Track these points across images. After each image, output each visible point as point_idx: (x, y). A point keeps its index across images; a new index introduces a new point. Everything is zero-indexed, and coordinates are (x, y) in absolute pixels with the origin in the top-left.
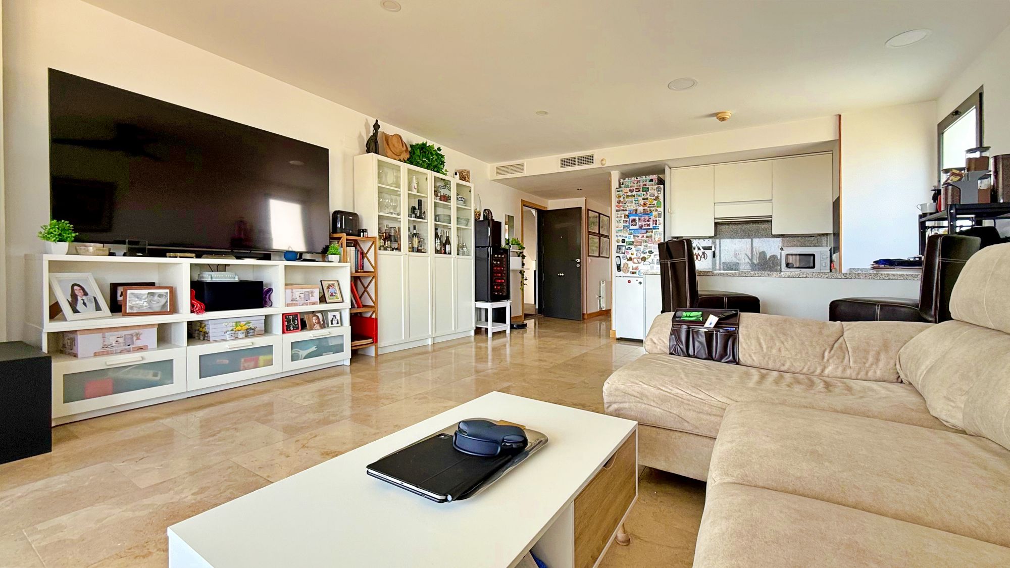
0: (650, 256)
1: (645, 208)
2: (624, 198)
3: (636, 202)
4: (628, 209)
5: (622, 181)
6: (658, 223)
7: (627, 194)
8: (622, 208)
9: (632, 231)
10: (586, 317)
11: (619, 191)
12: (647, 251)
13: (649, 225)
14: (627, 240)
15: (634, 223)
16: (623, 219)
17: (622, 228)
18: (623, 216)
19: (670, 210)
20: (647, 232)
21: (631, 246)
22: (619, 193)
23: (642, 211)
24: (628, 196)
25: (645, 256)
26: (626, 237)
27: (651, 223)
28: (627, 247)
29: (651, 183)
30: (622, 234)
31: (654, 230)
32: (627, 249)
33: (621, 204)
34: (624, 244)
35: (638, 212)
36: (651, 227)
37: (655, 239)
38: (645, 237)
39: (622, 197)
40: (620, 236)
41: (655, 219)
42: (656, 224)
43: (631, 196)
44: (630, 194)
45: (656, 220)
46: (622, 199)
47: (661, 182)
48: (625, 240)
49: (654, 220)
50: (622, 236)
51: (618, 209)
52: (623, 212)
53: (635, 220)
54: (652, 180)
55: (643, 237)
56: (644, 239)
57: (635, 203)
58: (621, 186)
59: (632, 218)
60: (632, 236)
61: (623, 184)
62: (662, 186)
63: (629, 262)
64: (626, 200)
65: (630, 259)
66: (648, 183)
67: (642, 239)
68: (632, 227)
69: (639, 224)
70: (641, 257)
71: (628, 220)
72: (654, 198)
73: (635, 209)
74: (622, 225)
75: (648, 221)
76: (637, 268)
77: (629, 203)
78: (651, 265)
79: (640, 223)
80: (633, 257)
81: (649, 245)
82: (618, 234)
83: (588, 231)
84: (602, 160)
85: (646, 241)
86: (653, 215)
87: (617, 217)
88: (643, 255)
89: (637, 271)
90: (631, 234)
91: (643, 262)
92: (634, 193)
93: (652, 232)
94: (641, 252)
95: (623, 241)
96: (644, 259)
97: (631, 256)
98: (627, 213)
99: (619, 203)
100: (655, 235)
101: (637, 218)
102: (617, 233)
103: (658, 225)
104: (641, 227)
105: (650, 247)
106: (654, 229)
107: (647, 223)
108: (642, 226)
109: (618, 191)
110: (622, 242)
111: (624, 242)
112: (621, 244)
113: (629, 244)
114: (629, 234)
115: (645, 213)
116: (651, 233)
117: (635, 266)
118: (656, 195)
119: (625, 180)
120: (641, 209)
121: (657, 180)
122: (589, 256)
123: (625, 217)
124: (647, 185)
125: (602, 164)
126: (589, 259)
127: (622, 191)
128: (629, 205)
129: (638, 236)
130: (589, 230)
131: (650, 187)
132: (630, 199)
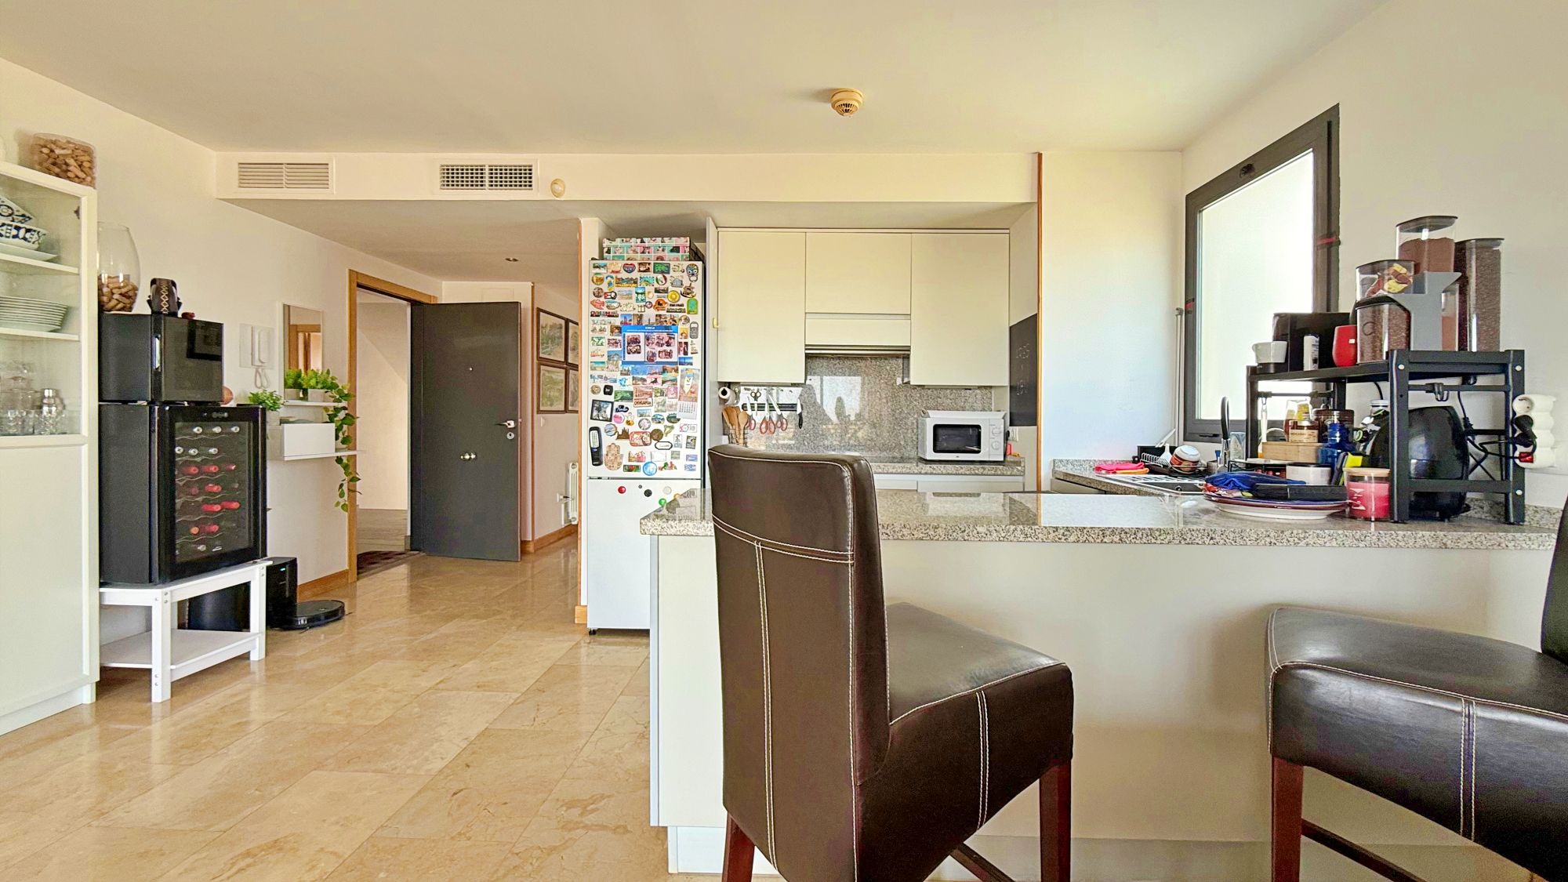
0: (672, 428)
1: (661, 312)
2: (610, 284)
3: (640, 297)
4: (619, 313)
5: (606, 243)
6: (690, 351)
7: (619, 276)
8: (605, 309)
9: (630, 367)
10: (531, 548)
11: (597, 267)
12: (665, 415)
13: (669, 354)
14: (616, 387)
15: (633, 347)
16: (607, 335)
17: (605, 359)
18: (608, 327)
19: (715, 323)
20: (664, 371)
21: (625, 404)
22: (597, 270)
23: (653, 320)
24: (620, 281)
25: (661, 427)
26: (615, 381)
27: (674, 348)
28: (616, 405)
29: (675, 254)
30: (603, 373)
31: (681, 367)
32: (617, 411)
33: (602, 299)
34: (611, 398)
35: (645, 322)
36: (675, 358)
37: (682, 387)
38: (660, 381)
39: (606, 282)
40: (600, 377)
41: (683, 341)
42: (686, 353)
43: (629, 281)
44: (624, 275)
45: (686, 343)
46: (605, 287)
47: (696, 255)
48: (611, 388)
49: (680, 343)
50: (606, 379)
51: (596, 310)
52: (607, 318)
53: (636, 341)
54: (676, 249)
55: (655, 381)
56: (658, 386)
57: (637, 300)
58: (605, 255)
59: (629, 335)
60: (629, 378)
61: (609, 252)
62: (699, 264)
63: (620, 442)
64: (616, 290)
65: (625, 435)
66: (667, 255)
67: (654, 386)
68: (629, 358)
69: (645, 350)
70: (650, 430)
71: (620, 338)
72: (682, 290)
73: (636, 312)
74: (606, 349)
75: (668, 344)
76: (639, 459)
77: (622, 297)
78: (673, 449)
79: (648, 349)
80: (631, 429)
81: (669, 401)
82: (596, 373)
83: (539, 358)
84: (554, 183)
85: (662, 393)
86: (680, 332)
87: (594, 330)
88: (654, 426)
89: (641, 464)
90: (627, 373)
91: (654, 442)
92: (635, 275)
93: (676, 371)
94: (650, 419)
95: (608, 390)
96: (657, 435)
97: (627, 427)
98: (617, 321)
99: (598, 296)
100: (682, 377)
101: (642, 336)
102: (593, 369)
103: (689, 355)
104: (651, 358)
105: (671, 406)
106: (681, 364)
107: (665, 347)
108: (654, 355)
109: (595, 267)
110: (605, 393)
111: (610, 393)
112: (601, 396)
113: (622, 399)
114: (621, 374)
115: (661, 325)
116: (674, 373)
117: (635, 451)
118: (686, 283)
119: (614, 243)
120: (650, 314)
121: (688, 249)
122: (539, 412)
123: (612, 332)
124: (666, 258)
125: (554, 192)
126: (540, 420)
127: (605, 266)
128: (623, 302)
129: (644, 380)
130: (541, 355)
131: (672, 264)
132: (624, 289)
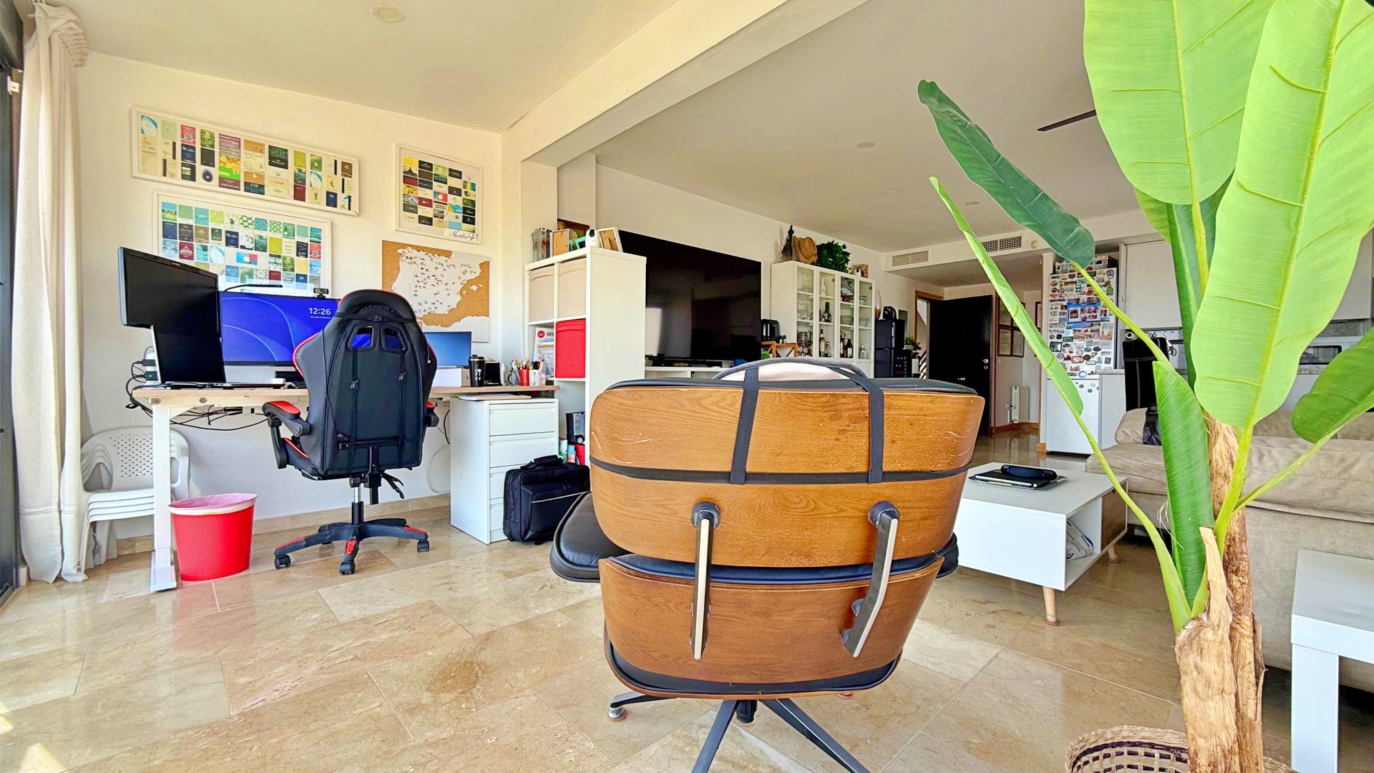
0: (1096, 354)
1: (1090, 296)
2: (1061, 285)
3: (1078, 290)
4: (1066, 299)
5: (1057, 264)
6: (1108, 314)
7: (1066, 281)
8: (1058, 298)
9: (1072, 325)
10: (994, 431)
11: (1055, 278)
12: (1092, 348)
13: (1095, 317)
14: (1063, 335)
15: (1074, 315)
16: (1059, 310)
17: (1058, 322)
18: (1059, 307)
19: (1124, 298)
20: (1092, 325)
21: (1069, 343)
22: (1054, 280)
23: (1086, 301)
24: (1067, 283)
25: (1090, 354)
26: (1063, 332)
27: (1098, 314)
28: (1064, 344)
29: (1099, 265)
30: (1057, 329)
31: (1102, 323)
32: (1064, 346)
33: (1056, 293)
34: (1061, 340)
35: (1081, 301)
36: (1098, 319)
37: (1103, 333)
38: (1089, 330)
39: (1058, 284)
40: (1055, 331)
41: (1104, 309)
42: (1105, 315)
43: (1072, 283)
44: (1069, 280)
45: (1106, 311)
46: (1058, 287)
47: (1113, 263)
48: (1061, 336)
49: (1102, 311)
50: (1058, 331)
51: (1052, 299)
52: (1059, 302)
53: (1075, 312)
54: (1100, 262)
55: (1087, 331)
56: (1089, 333)
57: (1077, 292)
58: (1057, 270)
59: (1071, 309)
60: (1071, 331)
61: (1059, 268)
62: (1115, 269)
63: (1065, 362)
64: (1064, 287)
65: (1068, 358)
66: (1094, 266)
67: (1086, 333)
68: (1071, 320)
69: (1081, 316)
70: (1083, 355)
71: (1066, 311)
72: (1104, 284)
73: (1076, 298)
74: (1057, 317)
75: (1095, 312)
76: (1077, 369)
77: (1068, 291)
78: (1097, 364)
79: (1083, 315)
80: (1071, 355)
81: (1094, 340)
82: (1052, 329)
83: (999, 325)
84: (1033, 242)
85: (1090, 336)
86: (1102, 305)
87: (1052, 308)
88: (1085, 353)
89: (1078, 372)
90: (1070, 328)
91: (1085, 361)
92: (1075, 279)
93: (1099, 325)
94: (1083, 350)
95: (1059, 337)
96: (1087, 358)
97: (1070, 354)
98: (1065, 303)
99: (1054, 292)
100: (1103, 328)
101: (1079, 309)
102: (1050, 327)
103: (1108, 316)
104: (1084, 320)
105: (1096, 343)
106: (1102, 321)
107: (1093, 314)
108: (1086, 318)
109: (1053, 278)
110: (1057, 338)
111: (1060, 338)
112: (1055, 340)
113: (1067, 341)
114: (1067, 328)
115: (1090, 302)
116: (1098, 326)
117: (1074, 366)
118: (1106, 279)
119: (1061, 264)
120: (1084, 298)
121: (1107, 261)
122: (999, 355)
123: (1062, 308)
124: (1093, 268)
125: (1033, 247)
126: (999, 360)
127: (1058, 277)
128: (1068, 293)
129: (1080, 331)
130: (1000, 323)
131: (1098, 271)
132: (1069, 286)
